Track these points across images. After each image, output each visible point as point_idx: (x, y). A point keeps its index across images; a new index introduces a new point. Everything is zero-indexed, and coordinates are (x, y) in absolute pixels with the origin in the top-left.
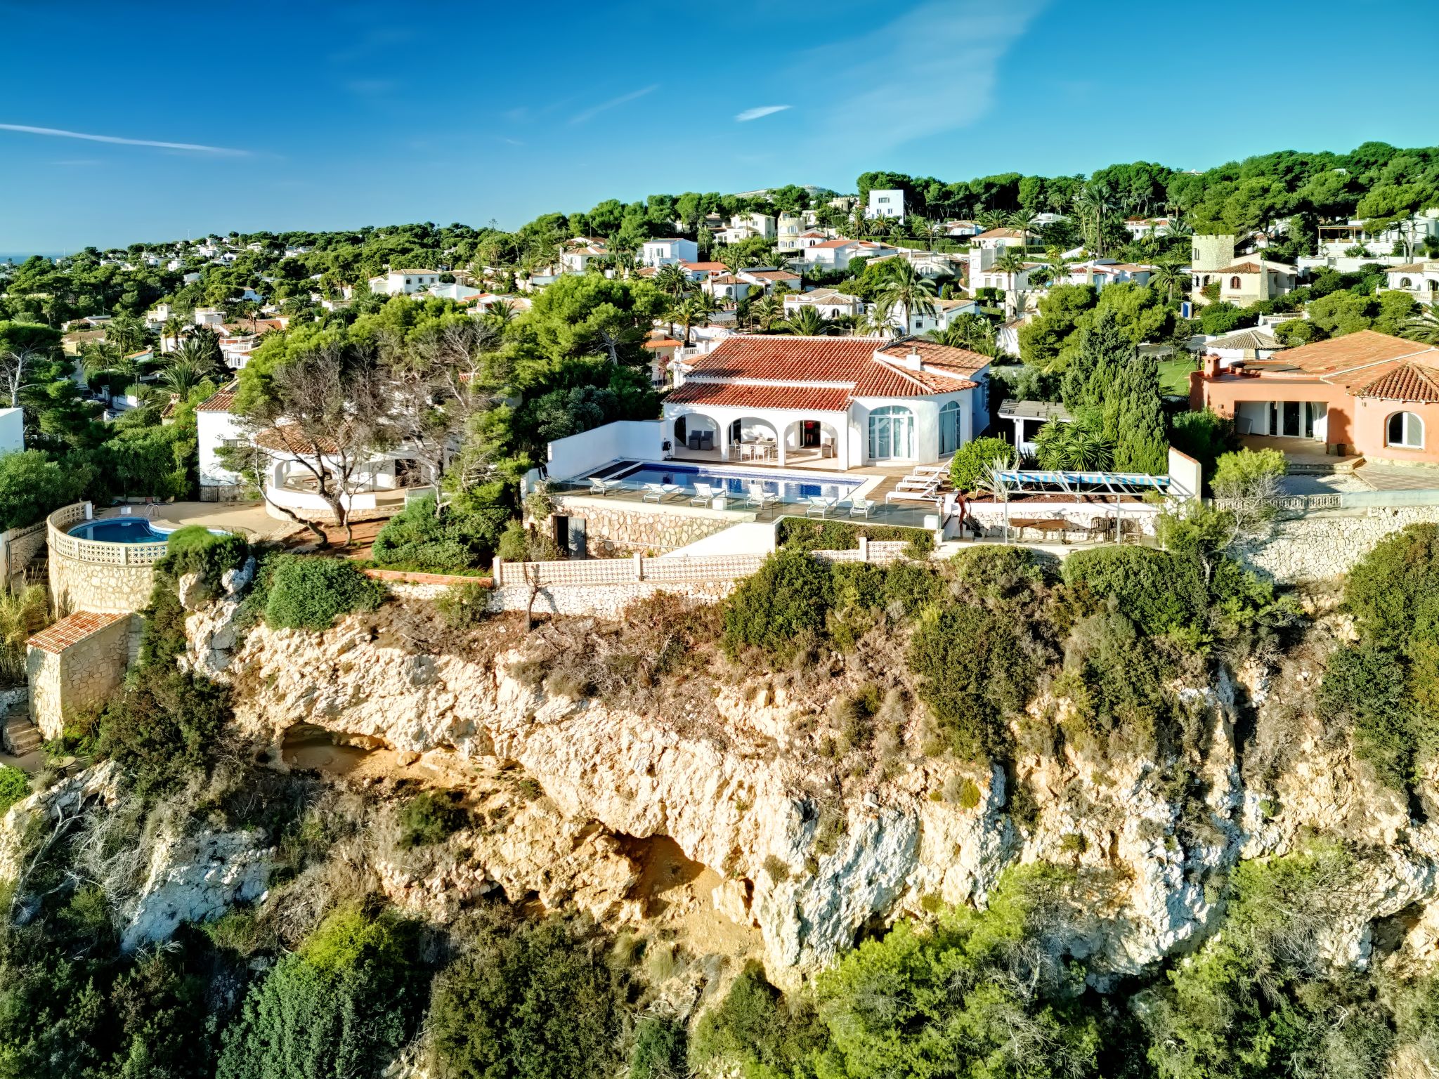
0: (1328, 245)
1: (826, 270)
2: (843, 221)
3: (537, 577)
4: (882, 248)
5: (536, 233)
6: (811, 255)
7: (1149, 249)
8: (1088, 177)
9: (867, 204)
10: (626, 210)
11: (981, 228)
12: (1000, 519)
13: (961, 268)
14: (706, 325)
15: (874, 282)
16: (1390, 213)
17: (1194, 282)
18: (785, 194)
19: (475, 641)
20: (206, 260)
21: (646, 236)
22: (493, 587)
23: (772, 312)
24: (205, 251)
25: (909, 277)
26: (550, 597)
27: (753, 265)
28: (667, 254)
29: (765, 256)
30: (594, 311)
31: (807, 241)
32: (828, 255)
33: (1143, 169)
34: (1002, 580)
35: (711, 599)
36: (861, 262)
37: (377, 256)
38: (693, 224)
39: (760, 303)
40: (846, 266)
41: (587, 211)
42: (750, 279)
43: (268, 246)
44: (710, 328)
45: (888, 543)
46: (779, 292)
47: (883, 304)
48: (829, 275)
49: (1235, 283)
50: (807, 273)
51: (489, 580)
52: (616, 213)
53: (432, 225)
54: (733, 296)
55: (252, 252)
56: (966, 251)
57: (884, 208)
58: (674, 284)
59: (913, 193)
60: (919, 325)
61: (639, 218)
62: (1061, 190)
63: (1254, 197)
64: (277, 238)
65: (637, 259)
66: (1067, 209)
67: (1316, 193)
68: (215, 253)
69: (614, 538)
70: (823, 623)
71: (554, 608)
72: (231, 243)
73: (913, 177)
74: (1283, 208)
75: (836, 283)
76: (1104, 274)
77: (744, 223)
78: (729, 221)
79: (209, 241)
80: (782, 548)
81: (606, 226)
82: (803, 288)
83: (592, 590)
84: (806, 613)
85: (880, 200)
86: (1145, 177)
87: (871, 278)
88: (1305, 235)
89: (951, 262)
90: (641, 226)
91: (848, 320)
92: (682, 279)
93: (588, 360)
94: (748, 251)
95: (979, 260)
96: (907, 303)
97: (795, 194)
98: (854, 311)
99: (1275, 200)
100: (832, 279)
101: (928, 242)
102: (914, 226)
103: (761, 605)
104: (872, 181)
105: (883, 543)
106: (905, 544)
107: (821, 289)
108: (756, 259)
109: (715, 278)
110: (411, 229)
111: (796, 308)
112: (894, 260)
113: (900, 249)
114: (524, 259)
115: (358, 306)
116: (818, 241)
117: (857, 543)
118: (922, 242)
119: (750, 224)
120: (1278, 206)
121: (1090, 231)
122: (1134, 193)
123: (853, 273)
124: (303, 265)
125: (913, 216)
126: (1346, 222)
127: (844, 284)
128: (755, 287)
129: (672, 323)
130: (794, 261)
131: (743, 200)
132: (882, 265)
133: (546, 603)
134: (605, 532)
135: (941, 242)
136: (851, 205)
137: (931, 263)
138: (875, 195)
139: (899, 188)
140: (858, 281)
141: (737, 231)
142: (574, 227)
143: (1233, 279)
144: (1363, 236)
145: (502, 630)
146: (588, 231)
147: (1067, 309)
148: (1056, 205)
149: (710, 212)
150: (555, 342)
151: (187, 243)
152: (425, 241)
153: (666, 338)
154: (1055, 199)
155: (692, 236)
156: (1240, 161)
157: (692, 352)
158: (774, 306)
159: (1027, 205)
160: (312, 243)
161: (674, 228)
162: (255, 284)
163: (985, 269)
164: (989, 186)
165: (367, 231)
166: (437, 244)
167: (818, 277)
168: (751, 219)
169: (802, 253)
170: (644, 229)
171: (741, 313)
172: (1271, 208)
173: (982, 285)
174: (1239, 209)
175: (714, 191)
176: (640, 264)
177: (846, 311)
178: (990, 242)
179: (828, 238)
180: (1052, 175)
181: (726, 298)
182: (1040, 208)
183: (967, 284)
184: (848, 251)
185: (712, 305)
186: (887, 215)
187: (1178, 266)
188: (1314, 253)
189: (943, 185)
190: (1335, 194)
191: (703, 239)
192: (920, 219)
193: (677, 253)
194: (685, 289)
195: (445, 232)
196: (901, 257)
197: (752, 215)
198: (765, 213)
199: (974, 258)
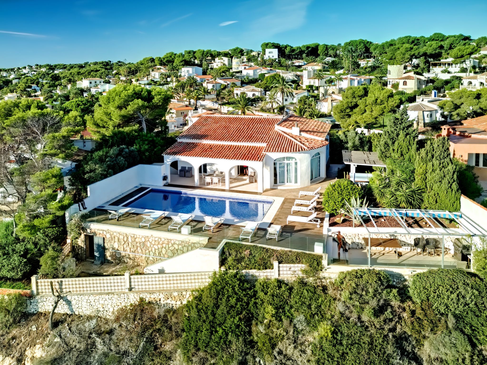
0: (434, 69)
1: (250, 78)
2: (256, 60)
3: (61, 288)
4: (271, 70)
5: (142, 64)
6: (244, 73)
7: (368, 70)
8: (343, 45)
9: (265, 54)
10: (176, 56)
11: (306, 63)
12: (357, 238)
13: (300, 77)
14: (204, 100)
15: (268, 83)
16: (462, 56)
17: (388, 83)
18: (235, 50)
19: (13, 338)
20: (25, 74)
21: (183, 65)
22: (31, 296)
23: (229, 95)
24: (25, 71)
25: (283, 82)
26: (69, 303)
27: (223, 76)
28: (191, 72)
29: (227, 73)
30: (131, 103)
31: (243, 67)
32: (251, 73)
33: (362, 42)
34: (374, 303)
35: (176, 304)
36: (263, 75)
37: (87, 73)
38: (201, 61)
39: (225, 91)
40: (257, 77)
41: (162, 56)
42: (222, 82)
43: (49, 69)
44: (205, 101)
45: (292, 265)
46: (232, 87)
47: (273, 93)
48: (251, 80)
49: (405, 83)
50: (243, 79)
51: (28, 291)
52: (173, 57)
53: (110, 62)
54: (215, 88)
55: (42, 71)
56: (302, 71)
57: (271, 55)
58: (192, 84)
59: (281, 50)
60: (286, 100)
61: (181, 59)
62: (333, 49)
63: (407, 51)
64: (52, 66)
65: (179, 74)
66: (336, 56)
67: (428, 49)
68: (29, 72)
69: (121, 250)
70: (250, 333)
71: (72, 310)
72: (35, 68)
73: (281, 44)
74: (418, 55)
75: (254, 83)
76: (354, 80)
77: (220, 61)
78: (214, 60)
79: (27, 67)
80: (223, 269)
81: (169, 61)
82: (242, 85)
83: (97, 297)
84: (238, 326)
85: (269, 53)
86: (362, 45)
87: (267, 81)
88: (425, 65)
89: (296, 75)
90: (182, 62)
91: (259, 98)
92: (196, 82)
93: (127, 129)
94: (221, 71)
95: (307, 74)
96: (283, 92)
97: (239, 50)
98: (261, 94)
99: (415, 52)
100: (252, 82)
101: (287, 68)
102: (282, 62)
103: (207, 317)
104: (267, 45)
105: (288, 265)
106: (303, 266)
107: (248, 86)
108: (224, 74)
109: (208, 81)
110: (102, 63)
111: (239, 93)
112: (275, 75)
113: (277, 71)
114: (138, 74)
115: (70, 92)
116: (247, 67)
117: (272, 265)
118: (285, 68)
119: (222, 61)
120: (416, 54)
121: (346, 63)
122: (359, 50)
123: (260, 79)
124: (59, 76)
125: (281, 59)
126: (440, 60)
127: (256, 84)
128: (223, 85)
129: (190, 99)
130: (238, 75)
131: (220, 52)
132: (271, 76)
133: (66, 307)
134: (116, 246)
135: (292, 68)
136: (259, 54)
137: (289, 76)
138: (267, 51)
139: (276, 48)
140: (262, 82)
141: (217, 64)
142: (157, 62)
143: (404, 82)
144: (447, 65)
145: (34, 328)
146: (162, 63)
147: (354, 97)
148: (332, 54)
149: (208, 57)
150: (111, 119)
151: (19, 68)
152: (107, 67)
153: (187, 106)
154: (331, 52)
155: (200, 66)
156: (396, 39)
157: (196, 113)
158: (231, 92)
159: (321, 54)
160: (65, 68)
161: (194, 62)
162: (38, 84)
163: (309, 78)
164: (308, 48)
165: (86, 64)
166: (111, 68)
167: (247, 81)
168: (222, 59)
169: (241, 72)
170: (183, 63)
171: (218, 95)
172: (414, 55)
173: (308, 84)
174: (402, 55)
175: (209, 49)
176: (180, 76)
177: (258, 94)
178: (310, 68)
179: (251, 66)
180: (329, 44)
181: (212, 89)
182: (327, 55)
183: (302, 83)
184: (258, 71)
185: (207, 92)
186: (272, 58)
187: (383, 77)
188: (429, 71)
189: (292, 47)
190: (435, 50)
191: (205, 66)
192: (284, 59)
193: (194, 72)
194: (197, 86)
195: (115, 64)
196: (278, 73)
197: (223, 58)
198: (228, 57)
199: (305, 74)
